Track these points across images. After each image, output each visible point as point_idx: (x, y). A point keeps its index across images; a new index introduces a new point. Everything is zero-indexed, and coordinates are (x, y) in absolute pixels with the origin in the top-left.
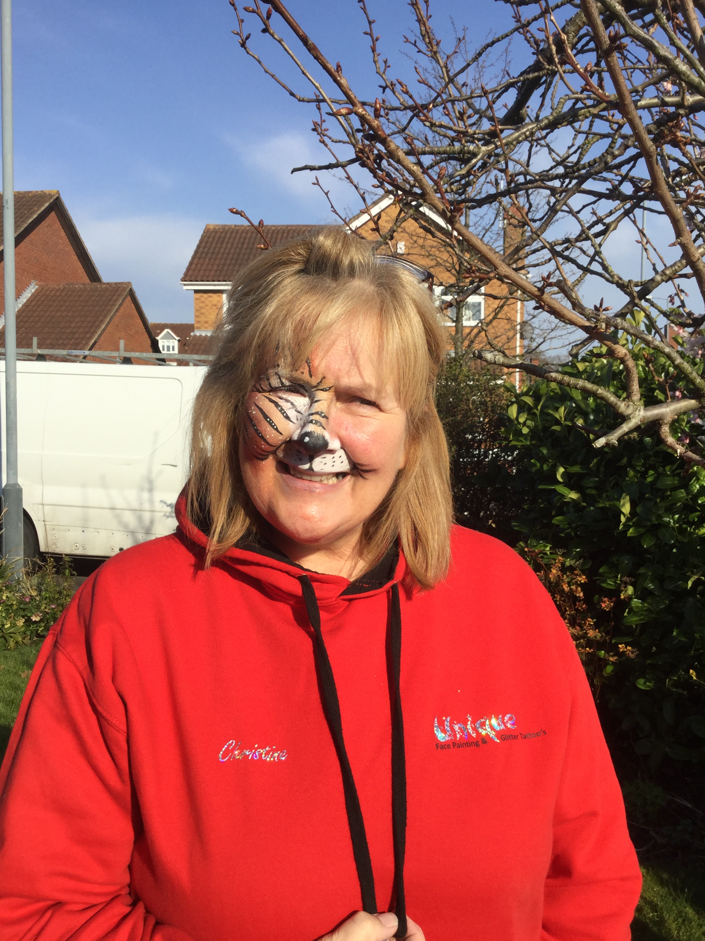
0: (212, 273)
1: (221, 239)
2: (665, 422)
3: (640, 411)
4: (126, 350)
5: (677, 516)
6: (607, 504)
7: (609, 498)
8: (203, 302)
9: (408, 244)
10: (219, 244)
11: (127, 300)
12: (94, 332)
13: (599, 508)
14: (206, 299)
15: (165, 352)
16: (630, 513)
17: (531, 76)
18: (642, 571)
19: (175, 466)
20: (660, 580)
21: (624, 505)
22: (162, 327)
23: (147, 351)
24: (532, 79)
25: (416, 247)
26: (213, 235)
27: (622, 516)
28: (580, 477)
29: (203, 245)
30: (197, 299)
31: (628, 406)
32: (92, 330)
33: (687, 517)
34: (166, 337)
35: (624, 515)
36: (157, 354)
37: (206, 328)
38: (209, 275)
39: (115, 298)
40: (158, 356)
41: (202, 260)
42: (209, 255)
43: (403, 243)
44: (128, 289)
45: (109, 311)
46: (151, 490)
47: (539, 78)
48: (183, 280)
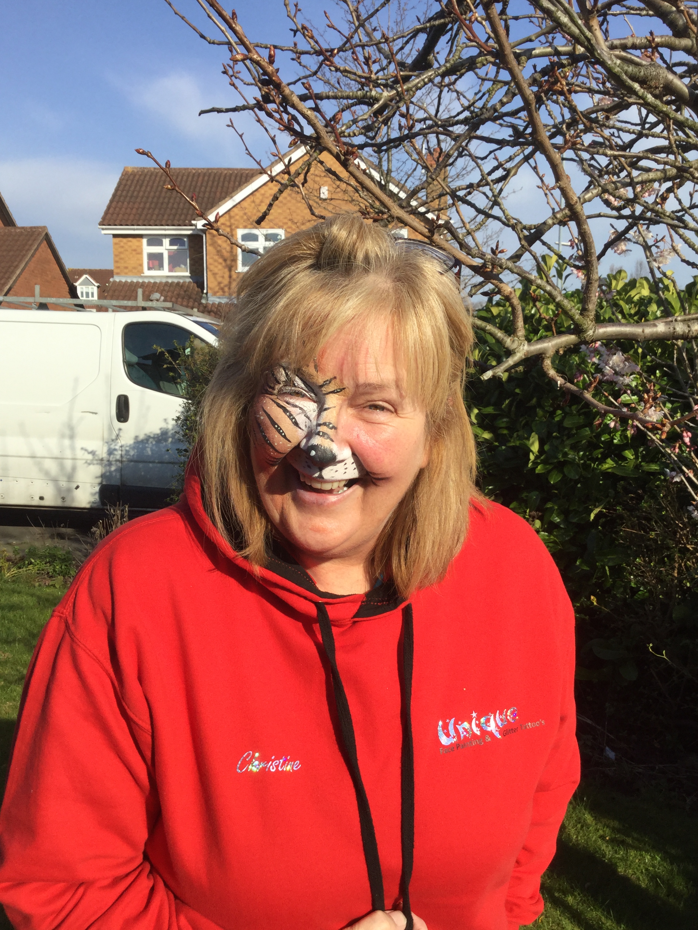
0: (131, 217)
1: (140, 182)
2: (548, 355)
3: (524, 345)
4: (41, 296)
5: (582, 453)
6: (518, 443)
7: (520, 438)
8: (122, 247)
9: (331, 189)
10: (138, 187)
11: (42, 245)
12: (9, 278)
13: (510, 447)
14: (125, 243)
15: (84, 298)
16: (539, 451)
17: (437, 22)
18: (549, 505)
19: (96, 413)
20: (565, 513)
21: (533, 443)
22: (80, 273)
23: (65, 297)
24: (438, 25)
25: (338, 192)
26: (131, 177)
27: (531, 454)
28: (493, 418)
29: (121, 188)
30: (116, 244)
31: (513, 341)
32: (6, 276)
33: (591, 454)
34: (85, 283)
35: (533, 453)
36: (74, 300)
37: (126, 273)
38: (128, 219)
39: (30, 242)
40: (75, 301)
41: (120, 203)
42: (128, 199)
43: (326, 188)
44: (44, 234)
45: (24, 256)
46: (72, 437)
47: (445, 25)
48: (101, 224)
